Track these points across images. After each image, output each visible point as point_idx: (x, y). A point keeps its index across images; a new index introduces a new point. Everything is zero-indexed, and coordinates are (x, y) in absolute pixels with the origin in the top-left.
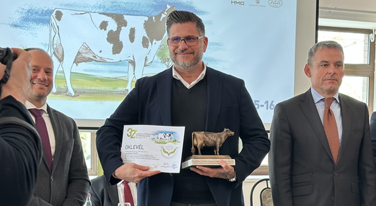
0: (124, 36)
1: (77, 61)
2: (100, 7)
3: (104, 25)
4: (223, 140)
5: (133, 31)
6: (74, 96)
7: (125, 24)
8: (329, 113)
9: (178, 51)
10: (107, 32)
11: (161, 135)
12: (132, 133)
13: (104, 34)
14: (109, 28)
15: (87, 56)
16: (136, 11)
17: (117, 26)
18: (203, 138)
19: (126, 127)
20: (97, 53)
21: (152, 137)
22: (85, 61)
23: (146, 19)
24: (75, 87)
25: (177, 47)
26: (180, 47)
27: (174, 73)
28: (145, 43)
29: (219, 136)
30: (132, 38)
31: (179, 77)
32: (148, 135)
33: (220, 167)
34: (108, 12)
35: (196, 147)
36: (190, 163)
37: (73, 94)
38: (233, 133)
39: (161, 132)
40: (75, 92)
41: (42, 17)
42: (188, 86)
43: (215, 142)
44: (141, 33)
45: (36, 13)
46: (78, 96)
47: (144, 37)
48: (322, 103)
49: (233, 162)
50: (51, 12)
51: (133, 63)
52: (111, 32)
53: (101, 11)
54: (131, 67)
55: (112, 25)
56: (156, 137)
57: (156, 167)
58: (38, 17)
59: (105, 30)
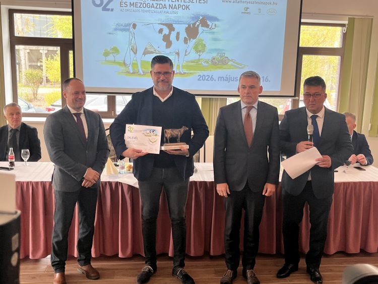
0: (173, 37)
1: (145, 54)
2: (159, 20)
3: (161, 31)
4: (182, 133)
5: (178, 34)
6: (143, 75)
7: (173, 29)
8: (248, 116)
9: (160, 80)
10: (163, 35)
11: (148, 132)
12: (131, 129)
13: (161, 36)
14: (163, 33)
15: (150, 50)
16: (181, 21)
17: (168, 31)
18: (171, 133)
19: (127, 126)
20: (156, 48)
21: (143, 132)
22: (149, 53)
23: (187, 26)
24: (143, 69)
25: (159, 78)
26: (161, 78)
27: (155, 93)
28: (186, 41)
29: (180, 131)
30: (178, 38)
31: (157, 95)
32: (140, 131)
33: (180, 150)
34: (164, 23)
35: (166, 138)
36: (163, 148)
37: (142, 74)
38: (188, 129)
39: (148, 130)
40: (143, 72)
41: (124, 28)
42: (163, 100)
43: (178, 135)
44: (183, 35)
45: (122, 25)
46: (145, 74)
47: (185, 37)
48: (246, 109)
49: (187, 147)
50: (130, 25)
51: (178, 54)
52: (165, 35)
53: (159, 22)
54: (177, 56)
55: (166, 31)
56: (145, 132)
57: (145, 150)
58: (122, 27)
59: (162, 34)
